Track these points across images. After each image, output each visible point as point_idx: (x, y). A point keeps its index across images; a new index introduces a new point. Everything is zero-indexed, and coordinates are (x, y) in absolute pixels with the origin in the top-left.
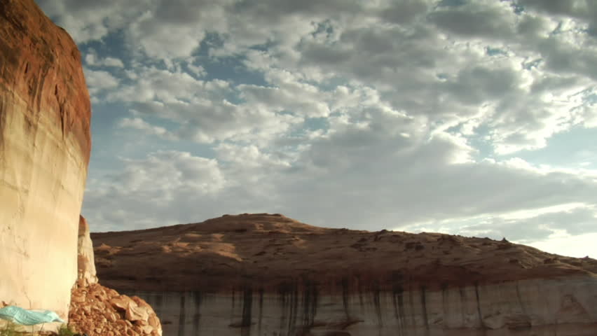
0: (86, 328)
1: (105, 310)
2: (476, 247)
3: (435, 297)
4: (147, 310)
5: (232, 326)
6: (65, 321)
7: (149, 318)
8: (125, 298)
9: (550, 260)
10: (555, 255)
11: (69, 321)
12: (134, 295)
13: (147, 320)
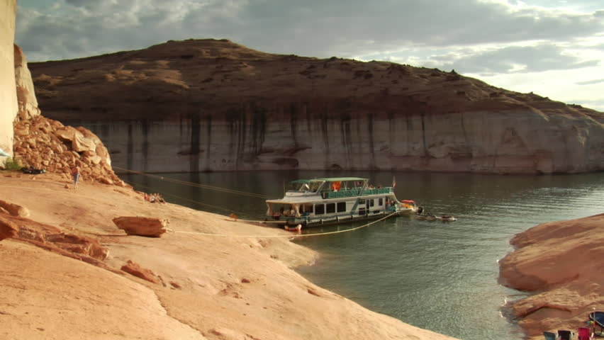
0: (33, 161)
1: (51, 141)
2: (425, 77)
3: (382, 126)
4: (94, 141)
5: (181, 153)
6: (10, 154)
7: (97, 148)
8: (70, 129)
9: (497, 93)
10: (501, 89)
11: (14, 155)
12: (80, 126)
13: (94, 150)
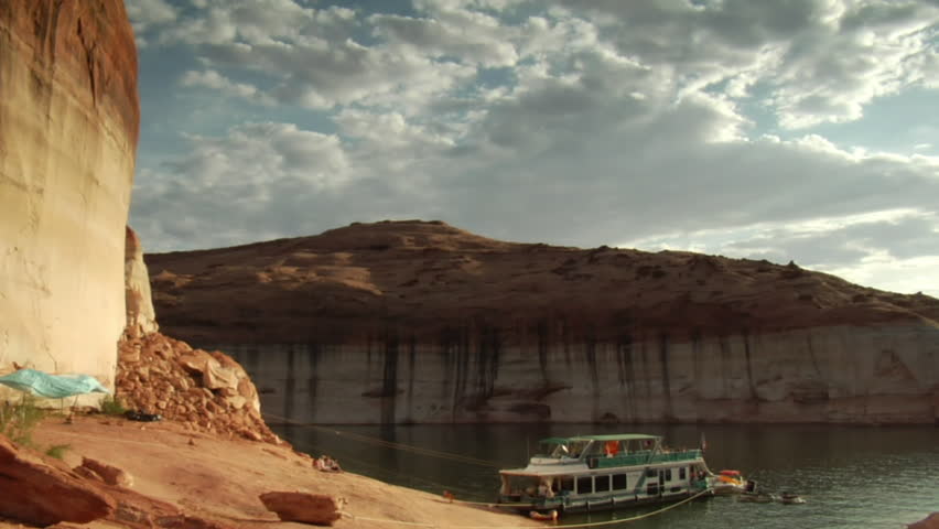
0: (143, 401)
1: (171, 372)
2: (747, 274)
3: (681, 352)
4: (236, 373)
5: (367, 395)
6: (110, 390)
7: (240, 385)
8: (201, 354)
9: (863, 296)
10: (870, 289)
11: (116, 391)
12: (214, 349)
13: (235, 387)
